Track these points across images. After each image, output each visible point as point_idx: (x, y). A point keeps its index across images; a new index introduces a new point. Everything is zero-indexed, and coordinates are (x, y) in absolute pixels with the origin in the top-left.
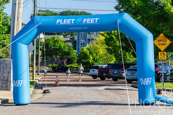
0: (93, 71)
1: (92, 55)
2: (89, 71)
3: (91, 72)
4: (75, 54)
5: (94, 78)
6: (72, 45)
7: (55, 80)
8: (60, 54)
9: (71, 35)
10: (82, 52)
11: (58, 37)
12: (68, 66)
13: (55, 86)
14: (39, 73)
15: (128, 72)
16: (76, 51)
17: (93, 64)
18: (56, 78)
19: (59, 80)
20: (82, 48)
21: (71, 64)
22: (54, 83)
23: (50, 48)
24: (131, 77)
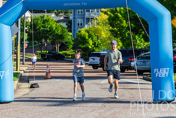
0: (94, 59)
1: (92, 39)
2: (88, 60)
3: (91, 60)
4: (70, 37)
5: (94, 69)
6: (67, 26)
7: (45, 71)
8: (51, 37)
9: (64, 13)
10: (79, 35)
11: (48, 16)
12: (61, 53)
13: (45, 79)
14: (24, 62)
15: (139, 60)
16: (71, 34)
17: (93, 50)
18: (46, 68)
19: (50, 71)
20: (79, 29)
21: (66, 50)
22: (44, 74)
23: (39, 29)
24: (142, 67)
